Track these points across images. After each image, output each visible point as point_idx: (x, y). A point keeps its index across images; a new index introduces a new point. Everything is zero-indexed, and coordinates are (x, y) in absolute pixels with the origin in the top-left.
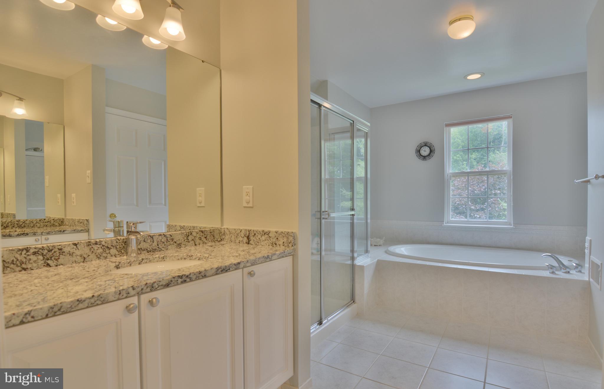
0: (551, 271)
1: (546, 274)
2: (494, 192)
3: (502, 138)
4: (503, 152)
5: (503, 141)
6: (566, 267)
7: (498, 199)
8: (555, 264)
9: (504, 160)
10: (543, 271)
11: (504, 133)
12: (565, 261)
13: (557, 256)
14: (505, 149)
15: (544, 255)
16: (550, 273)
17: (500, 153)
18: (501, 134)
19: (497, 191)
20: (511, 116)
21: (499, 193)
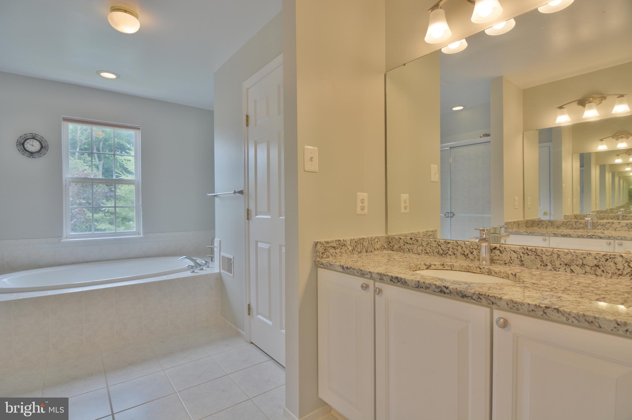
0: (192, 270)
1: (188, 274)
2: (78, 202)
3: (77, 144)
4: (78, 160)
5: (78, 147)
6: (200, 265)
7: (84, 209)
8: (192, 264)
9: (80, 167)
10: (185, 272)
11: (79, 139)
12: (199, 261)
13: (192, 258)
14: (80, 157)
15: (182, 258)
16: (191, 272)
17: (75, 159)
18: (76, 140)
19: (83, 200)
20: (139, 128)
21: (84, 202)
